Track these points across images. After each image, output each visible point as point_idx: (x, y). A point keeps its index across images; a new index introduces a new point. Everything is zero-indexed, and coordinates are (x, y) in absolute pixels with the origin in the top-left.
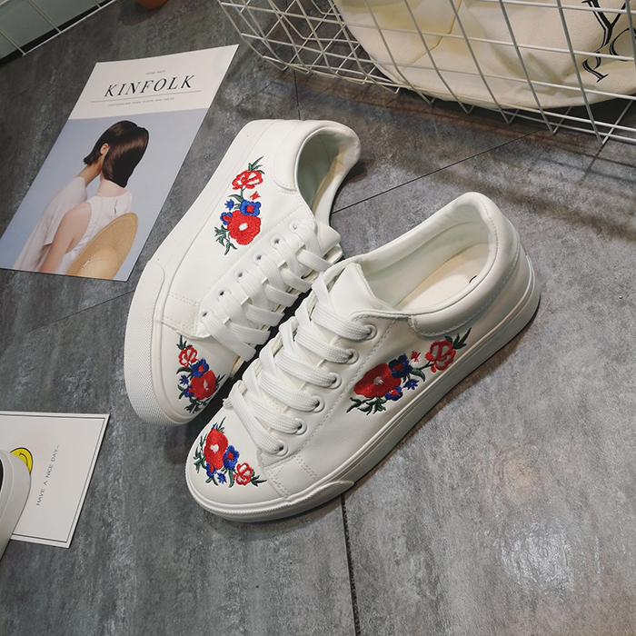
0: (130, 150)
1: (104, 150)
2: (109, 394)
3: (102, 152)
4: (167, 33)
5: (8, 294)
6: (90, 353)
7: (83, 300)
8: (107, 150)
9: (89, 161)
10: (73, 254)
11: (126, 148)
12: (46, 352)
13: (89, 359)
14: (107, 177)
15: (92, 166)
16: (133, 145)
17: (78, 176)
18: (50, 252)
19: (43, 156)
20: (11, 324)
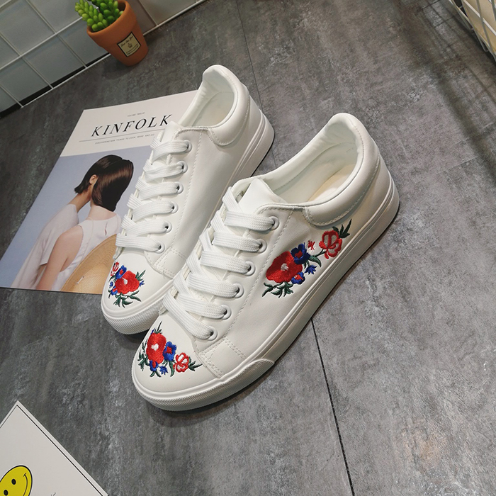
0: (117, 179)
1: (93, 180)
2: (103, 405)
3: (91, 181)
4: (145, 83)
5: (5, 310)
6: (84, 364)
7: (77, 314)
8: (96, 180)
9: (79, 190)
10: (68, 272)
11: (113, 177)
12: (41, 365)
13: (83, 371)
14: (96, 203)
15: (83, 194)
16: (120, 175)
17: (70, 203)
18: (45, 271)
19: (38, 188)
20: (9, 338)
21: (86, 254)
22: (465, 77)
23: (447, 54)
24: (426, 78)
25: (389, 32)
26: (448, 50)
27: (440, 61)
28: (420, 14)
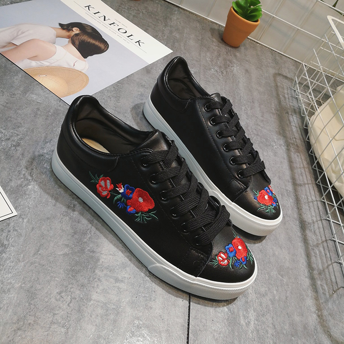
3: (74, 29)
4: (132, 13)
6: (26, 126)
8: (78, 32)
9: (62, 26)
13: (24, 129)
17: (52, 28)
18: (14, 49)
21: (53, 65)
22: (298, 156)
23: (293, 141)
24: (282, 142)
25: (272, 110)
26: (294, 139)
27: (290, 141)
28: (287, 114)
